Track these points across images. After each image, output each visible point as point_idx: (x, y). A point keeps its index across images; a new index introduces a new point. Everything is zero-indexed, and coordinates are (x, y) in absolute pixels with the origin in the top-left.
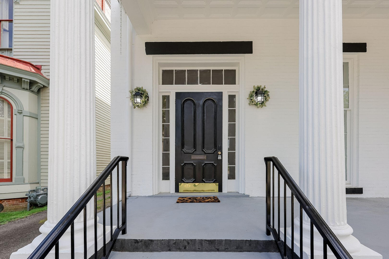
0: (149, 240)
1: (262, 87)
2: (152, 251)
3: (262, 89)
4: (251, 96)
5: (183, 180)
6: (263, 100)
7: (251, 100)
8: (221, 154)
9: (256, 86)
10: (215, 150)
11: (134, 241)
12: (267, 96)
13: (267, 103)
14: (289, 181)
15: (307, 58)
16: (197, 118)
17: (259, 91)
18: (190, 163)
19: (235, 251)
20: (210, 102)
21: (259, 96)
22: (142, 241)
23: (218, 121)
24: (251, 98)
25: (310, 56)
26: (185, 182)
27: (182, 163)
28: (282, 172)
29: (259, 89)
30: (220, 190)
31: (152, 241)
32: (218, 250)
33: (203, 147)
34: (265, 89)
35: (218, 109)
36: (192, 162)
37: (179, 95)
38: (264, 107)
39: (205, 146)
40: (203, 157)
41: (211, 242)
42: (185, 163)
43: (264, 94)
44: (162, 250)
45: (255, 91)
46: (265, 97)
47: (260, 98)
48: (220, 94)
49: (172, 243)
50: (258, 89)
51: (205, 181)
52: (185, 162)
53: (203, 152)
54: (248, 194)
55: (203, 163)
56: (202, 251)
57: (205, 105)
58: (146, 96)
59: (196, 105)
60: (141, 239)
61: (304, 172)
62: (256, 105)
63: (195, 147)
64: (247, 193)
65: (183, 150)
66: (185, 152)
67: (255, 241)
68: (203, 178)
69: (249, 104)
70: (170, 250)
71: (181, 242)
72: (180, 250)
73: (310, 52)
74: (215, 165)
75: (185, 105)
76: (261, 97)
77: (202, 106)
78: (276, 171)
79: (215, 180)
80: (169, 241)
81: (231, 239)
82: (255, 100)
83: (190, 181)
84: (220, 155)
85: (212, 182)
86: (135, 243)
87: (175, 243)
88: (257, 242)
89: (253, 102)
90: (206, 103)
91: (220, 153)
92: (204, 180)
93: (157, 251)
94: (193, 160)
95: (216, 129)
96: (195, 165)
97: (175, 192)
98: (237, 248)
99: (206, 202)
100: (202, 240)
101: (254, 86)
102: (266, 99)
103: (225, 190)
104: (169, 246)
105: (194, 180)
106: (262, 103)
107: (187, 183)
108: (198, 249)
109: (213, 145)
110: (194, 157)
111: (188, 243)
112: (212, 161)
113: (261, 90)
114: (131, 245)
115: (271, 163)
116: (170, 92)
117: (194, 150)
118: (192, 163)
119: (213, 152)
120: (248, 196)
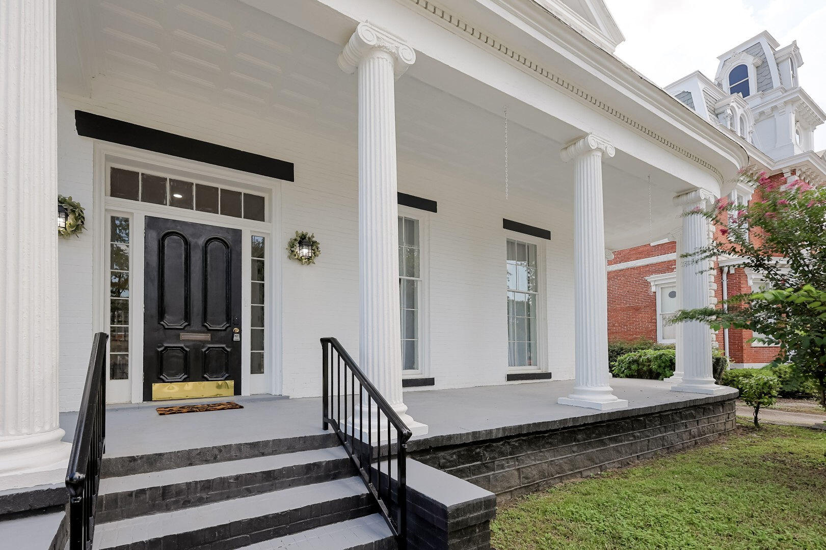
0: (156, 454)
1: (310, 235)
2: (160, 469)
3: (309, 238)
4: (292, 245)
5: (162, 377)
6: (310, 255)
7: (292, 251)
8: (240, 333)
9: (300, 232)
10: (228, 325)
11: (128, 459)
12: (316, 250)
13: (316, 260)
14: (349, 362)
15: (367, 236)
16: (192, 268)
17: (303, 240)
18: (177, 347)
19: (285, 453)
20: (216, 243)
21: (305, 247)
22: (142, 457)
23: (233, 276)
24: (292, 249)
25: (369, 236)
26: (167, 381)
27: (159, 347)
28: (342, 354)
29: (305, 238)
30: (238, 391)
31: (160, 455)
32: (263, 454)
33: (205, 319)
34: (314, 239)
35: (234, 256)
36: (182, 345)
37: (151, 223)
38: (311, 264)
39: (209, 317)
40: (204, 337)
41: (254, 445)
42: (166, 348)
43: (312, 246)
44: (179, 466)
45: (299, 239)
46: (314, 250)
47: (305, 251)
48: (237, 234)
49: (194, 454)
50: (303, 237)
51: (208, 378)
52: (166, 345)
53: (204, 329)
54: (287, 395)
55: (203, 347)
56: (241, 458)
57: (209, 247)
58: (79, 215)
59: (190, 245)
60: (140, 454)
61: (364, 354)
62: (300, 260)
63: (187, 317)
64: (284, 394)
65: (162, 323)
66: (166, 327)
67: (311, 437)
68: (205, 373)
69: (289, 257)
70: (191, 464)
71: (208, 451)
72: (207, 461)
73: (369, 232)
74: (229, 350)
75: (166, 242)
76: (307, 250)
77: (203, 249)
78: (336, 353)
79: (227, 375)
80: (190, 451)
81: (281, 438)
82: (298, 252)
83: (177, 378)
84: (238, 333)
85: (222, 379)
86: (131, 461)
87: (199, 454)
88: (313, 438)
89: (295, 255)
90: (211, 244)
91: (237, 330)
92: (205, 375)
93: (170, 468)
94: (183, 340)
95: (231, 291)
96: (188, 349)
97: (144, 400)
98: (288, 449)
99: (219, 410)
100: (241, 444)
101: (297, 232)
102: (314, 253)
103: (246, 391)
104: (189, 459)
105: (186, 376)
106: (309, 258)
107: (171, 382)
108: (235, 457)
109: (224, 317)
110: (184, 336)
111: (220, 451)
112: (221, 343)
113: (307, 239)
114: (123, 466)
115: (330, 345)
116: (132, 214)
117: (186, 324)
118: (182, 348)
119: (224, 328)
120: (287, 398)
